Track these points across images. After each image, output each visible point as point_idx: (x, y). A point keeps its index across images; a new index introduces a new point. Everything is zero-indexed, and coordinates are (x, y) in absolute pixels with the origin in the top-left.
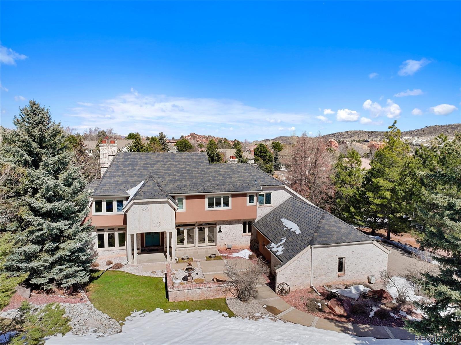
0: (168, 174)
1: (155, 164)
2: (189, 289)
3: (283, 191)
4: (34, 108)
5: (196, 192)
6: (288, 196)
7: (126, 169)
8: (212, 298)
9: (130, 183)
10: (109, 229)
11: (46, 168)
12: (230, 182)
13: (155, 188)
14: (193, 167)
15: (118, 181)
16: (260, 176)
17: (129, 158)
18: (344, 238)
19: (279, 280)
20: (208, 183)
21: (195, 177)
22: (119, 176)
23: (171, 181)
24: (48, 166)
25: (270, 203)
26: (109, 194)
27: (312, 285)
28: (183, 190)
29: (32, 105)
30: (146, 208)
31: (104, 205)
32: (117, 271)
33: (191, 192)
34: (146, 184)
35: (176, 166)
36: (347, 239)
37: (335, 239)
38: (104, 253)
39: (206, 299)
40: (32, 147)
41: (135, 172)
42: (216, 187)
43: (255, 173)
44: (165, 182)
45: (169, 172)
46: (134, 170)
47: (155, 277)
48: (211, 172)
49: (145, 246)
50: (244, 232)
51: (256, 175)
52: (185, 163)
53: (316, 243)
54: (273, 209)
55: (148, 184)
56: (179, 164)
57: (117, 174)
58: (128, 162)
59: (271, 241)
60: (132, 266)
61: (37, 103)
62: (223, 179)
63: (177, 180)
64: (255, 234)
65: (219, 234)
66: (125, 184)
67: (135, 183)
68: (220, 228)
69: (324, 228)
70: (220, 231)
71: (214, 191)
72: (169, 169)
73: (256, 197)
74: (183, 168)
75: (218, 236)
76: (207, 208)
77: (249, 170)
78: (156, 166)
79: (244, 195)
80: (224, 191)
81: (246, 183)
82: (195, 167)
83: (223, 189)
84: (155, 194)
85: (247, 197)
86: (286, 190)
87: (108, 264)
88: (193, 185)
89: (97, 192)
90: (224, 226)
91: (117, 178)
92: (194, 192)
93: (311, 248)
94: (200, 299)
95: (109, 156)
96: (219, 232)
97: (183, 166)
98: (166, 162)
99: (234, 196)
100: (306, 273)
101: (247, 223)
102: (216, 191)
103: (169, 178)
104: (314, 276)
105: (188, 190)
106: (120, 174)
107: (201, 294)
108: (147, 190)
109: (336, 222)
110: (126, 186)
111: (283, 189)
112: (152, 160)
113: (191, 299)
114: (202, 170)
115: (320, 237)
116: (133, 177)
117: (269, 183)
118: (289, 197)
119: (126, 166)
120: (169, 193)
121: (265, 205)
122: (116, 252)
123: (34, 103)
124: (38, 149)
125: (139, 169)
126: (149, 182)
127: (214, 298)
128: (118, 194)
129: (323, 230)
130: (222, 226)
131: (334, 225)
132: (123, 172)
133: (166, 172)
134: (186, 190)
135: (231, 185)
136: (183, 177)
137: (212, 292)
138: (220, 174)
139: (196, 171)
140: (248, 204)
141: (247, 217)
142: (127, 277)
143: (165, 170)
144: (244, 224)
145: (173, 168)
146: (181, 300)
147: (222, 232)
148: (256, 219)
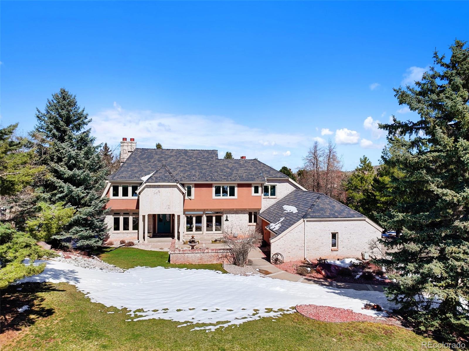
0: (180, 166)
1: (168, 158)
2: (189, 252)
3: (287, 184)
4: (64, 94)
5: (204, 180)
6: (292, 189)
7: (142, 161)
8: (210, 263)
9: (144, 171)
10: (124, 214)
11: (70, 141)
12: (237, 174)
13: (166, 174)
14: (203, 161)
15: (134, 170)
16: (265, 170)
17: (146, 153)
18: (336, 214)
19: (274, 250)
20: (216, 174)
21: (205, 169)
22: (136, 166)
23: (182, 171)
24: (71, 140)
25: (275, 195)
26: (125, 180)
27: (305, 257)
28: (192, 179)
29: (62, 92)
30: (157, 191)
31: (120, 189)
32: (129, 248)
33: (199, 180)
34: (159, 171)
35: (187, 160)
36: (340, 215)
37: (328, 214)
38: (119, 235)
39: (204, 263)
40: (60, 124)
41: (150, 164)
42: (223, 178)
43: (261, 167)
44: (176, 172)
45: (181, 164)
46: (149, 162)
47: (162, 252)
48: (220, 166)
49: (157, 232)
50: (249, 222)
51: (262, 169)
52: (196, 158)
53: (309, 217)
54: (278, 200)
55: (160, 171)
56: (191, 158)
57: (135, 165)
58: (145, 156)
59: (271, 222)
60: (143, 245)
61: (66, 90)
62: (231, 171)
63: (188, 171)
64: (260, 224)
65: (225, 223)
66: (140, 173)
67: (149, 172)
68: (227, 217)
69: (318, 206)
70: (227, 220)
71: (220, 180)
72: (181, 162)
73: (261, 188)
74: (194, 162)
75: (225, 224)
76: (214, 196)
77: (256, 165)
78: (169, 160)
79: (249, 186)
80: (230, 180)
81: (252, 175)
82: (205, 161)
83: (229, 179)
84: (166, 179)
85: (252, 188)
86: (290, 182)
87: (121, 244)
88: (202, 175)
89: (114, 178)
90: (231, 215)
91: (133, 168)
92: (202, 180)
93: (304, 221)
94: (199, 263)
95: (129, 152)
96: (225, 221)
97: (195, 160)
98: (179, 157)
99: (240, 186)
100: (300, 245)
101: (253, 213)
102: (223, 180)
103: (180, 169)
104: (308, 248)
105: (196, 179)
106: (136, 165)
107: (199, 259)
108: (158, 176)
109: (330, 202)
110: (141, 174)
111: (288, 182)
112: (166, 154)
113: (191, 262)
114: (211, 164)
115: (314, 212)
116: (148, 168)
117: (274, 175)
118: (294, 190)
119: (142, 159)
120: (179, 180)
121: (270, 196)
122: (129, 235)
123: (64, 90)
124: (65, 127)
125: (154, 161)
126: (161, 170)
127: (212, 263)
128: (133, 180)
129: (316, 208)
130: (228, 215)
131: (328, 204)
132: (140, 163)
133: (178, 164)
134: (195, 179)
135: (237, 176)
136: (193, 169)
137: (210, 257)
138: (228, 168)
139: (205, 164)
140: (253, 194)
141: (252, 206)
142: (137, 251)
143: (177, 163)
144: (250, 215)
145: (185, 161)
146: (181, 263)
147: (228, 220)
148: (261, 209)
